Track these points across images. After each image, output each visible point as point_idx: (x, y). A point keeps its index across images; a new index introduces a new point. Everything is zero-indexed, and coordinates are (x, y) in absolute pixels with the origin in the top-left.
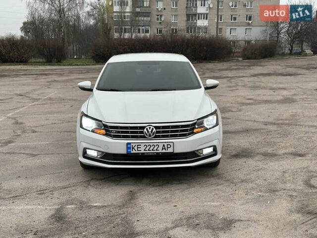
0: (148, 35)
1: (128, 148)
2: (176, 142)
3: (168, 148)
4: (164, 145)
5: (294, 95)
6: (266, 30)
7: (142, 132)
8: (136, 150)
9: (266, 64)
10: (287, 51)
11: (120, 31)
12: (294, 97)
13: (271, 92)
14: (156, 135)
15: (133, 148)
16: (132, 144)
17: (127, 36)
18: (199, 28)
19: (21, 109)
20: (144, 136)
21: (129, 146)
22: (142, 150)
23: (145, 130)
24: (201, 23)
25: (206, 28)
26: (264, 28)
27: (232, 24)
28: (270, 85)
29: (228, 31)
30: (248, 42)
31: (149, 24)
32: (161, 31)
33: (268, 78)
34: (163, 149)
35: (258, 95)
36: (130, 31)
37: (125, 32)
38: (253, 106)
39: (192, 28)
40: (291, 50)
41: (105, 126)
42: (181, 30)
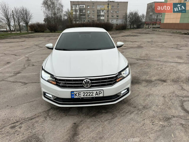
0: (85, 22)
1: (72, 95)
2: (105, 89)
3: (99, 94)
4: (97, 92)
5: (141, 44)
6: (123, 21)
7: (82, 84)
8: (78, 96)
9: (125, 32)
10: (129, 27)
11: (76, 21)
12: (141, 45)
13: (132, 43)
14: (91, 85)
15: (75, 95)
16: (74, 92)
17: (78, 22)
18: (101, 20)
19: (33, 52)
20: (83, 86)
21: (72, 93)
22: (82, 96)
23: (84, 82)
24: (102, 18)
25: (104, 20)
26: (122, 20)
27: (112, 19)
28: (130, 40)
29: (111, 21)
30: (117, 24)
31: (85, 18)
32: (89, 21)
33: (128, 37)
34: (96, 94)
35: (127, 44)
36: (79, 21)
37: (77, 21)
38: (127, 50)
39: (99, 20)
40: (130, 27)
41: (56, 79)
42: (95, 21)
